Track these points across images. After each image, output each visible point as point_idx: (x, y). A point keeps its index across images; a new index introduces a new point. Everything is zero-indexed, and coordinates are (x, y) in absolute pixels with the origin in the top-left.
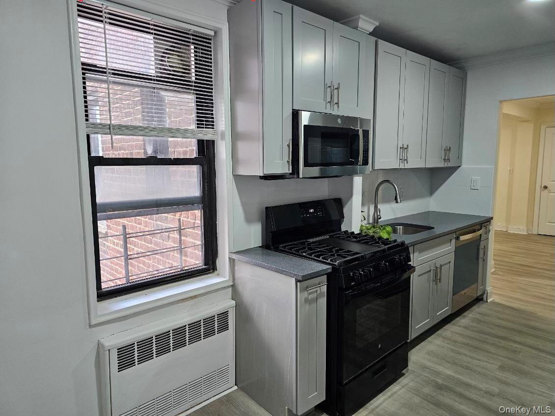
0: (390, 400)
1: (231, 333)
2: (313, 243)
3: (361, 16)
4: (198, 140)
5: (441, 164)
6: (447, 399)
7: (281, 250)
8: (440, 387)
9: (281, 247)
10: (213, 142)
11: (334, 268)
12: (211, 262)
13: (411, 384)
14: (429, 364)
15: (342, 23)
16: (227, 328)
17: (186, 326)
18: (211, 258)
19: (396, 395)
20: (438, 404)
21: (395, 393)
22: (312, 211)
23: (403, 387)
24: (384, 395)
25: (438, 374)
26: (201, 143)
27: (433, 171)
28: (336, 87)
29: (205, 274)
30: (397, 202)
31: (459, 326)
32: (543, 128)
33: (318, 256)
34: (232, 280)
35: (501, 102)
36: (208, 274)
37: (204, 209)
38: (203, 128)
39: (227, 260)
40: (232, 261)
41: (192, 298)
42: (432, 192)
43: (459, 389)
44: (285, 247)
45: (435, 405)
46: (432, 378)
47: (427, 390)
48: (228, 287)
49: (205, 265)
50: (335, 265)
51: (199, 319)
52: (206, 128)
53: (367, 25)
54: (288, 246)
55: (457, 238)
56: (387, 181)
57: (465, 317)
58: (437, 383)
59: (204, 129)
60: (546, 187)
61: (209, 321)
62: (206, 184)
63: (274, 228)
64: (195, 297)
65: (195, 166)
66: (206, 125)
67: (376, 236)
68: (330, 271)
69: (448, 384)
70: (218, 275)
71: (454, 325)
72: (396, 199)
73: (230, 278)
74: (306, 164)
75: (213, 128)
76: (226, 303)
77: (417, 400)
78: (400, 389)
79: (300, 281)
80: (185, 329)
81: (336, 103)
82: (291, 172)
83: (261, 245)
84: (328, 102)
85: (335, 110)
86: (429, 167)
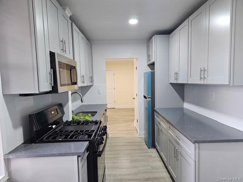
2: (61, 131)
3: (67, 7)
5: (90, 84)
22: (53, 112)
28: (64, 42)
40: (7, 162)
50: (90, 140)
53: (68, 13)
56: (76, 92)
72: (82, 101)
74: (61, 85)
81: (65, 51)
82: (51, 90)
83: (23, 142)
84: (62, 50)
85: (64, 54)
86: (88, 85)
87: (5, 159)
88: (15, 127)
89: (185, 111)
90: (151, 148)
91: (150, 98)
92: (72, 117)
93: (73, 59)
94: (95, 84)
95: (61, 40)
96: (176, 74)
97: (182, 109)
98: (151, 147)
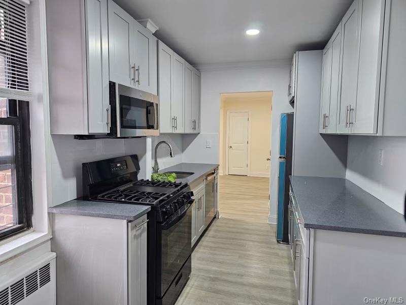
0: (187, 299)
1: (52, 284)
2: (125, 190)
3: (149, 20)
4: (9, 100)
5: (191, 131)
6: (220, 286)
7: (100, 200)
8: (214, 280)
9: (100, 197)
10: (28, 103)
11: (153, 207)
12: (24, 220)
13: (196, 284)
14: (201, 266)
15: (139, 22)
16: (49, 280)
17: (8, 288)
18: (24, 215)
19: (189, 295)
20: (217, 292)
21: (188, 293)
22: (119, 165)
23: (192, 287)
24: (181, 297)
25: (208, 271)
26: (12, 103)
27: (183, 136)
28: (136, 68)
29: (21, 232)
30: (172, 157)
31: (210, 237)
32: (228, 113)
33: (138, 200)
34: (51, 233)
35: (220, 94)
36: (23, 231)
37: (17, 168)
38: (15, 88)
39: (46, 215)
40: (51, 216)
41: (11, 258)
42: (183, 151)
43: (224, 277)
44: (103, 196)
45: (214, 292)
46: (206, 275)
47: (206, 284)
48: (47, 241)
49: (19, 224)
50: (153, 204)
51: (22, 278)
52: (18, 89)
53: (152, 28)
54: (106, 195)
55: (206, 179)
56: (164, 142)
57: (210, 230)
58: (210, 277)
59: (17, 90)
60: (231, 147)
61: (31, 278)
62: (19, 144)
63: (91, 181)
64: (15, 256)
65: (6, 126)
66: (18, 85)
67: (166, 181)
68: (150, 209)
69: (216, 276)
70: (34, 231)
71: (206, 236)
72: (171, 154)
73: (49, 232)
74: (122, 126)
75: (28, 90)
76: (47, 257)
77: (203, 293)
78: (190, 289)
79: (130, 221)
80: (7, 291)
81: (137, 81)
82: (109, 132)
83: (76, 198)
84: (133, 79)
85: (137, 86)
86: (187, 132)
87: (49, 213)
88: (65, 176)
89: (347, 185)
90: (281, 242)
91: (284, 158)
92: (152, 176)
93: (157, 95)
94: (203, 132)
95: (132, 66)
96: (325, 117)
97: (342, 181)
98: (283, 241)
